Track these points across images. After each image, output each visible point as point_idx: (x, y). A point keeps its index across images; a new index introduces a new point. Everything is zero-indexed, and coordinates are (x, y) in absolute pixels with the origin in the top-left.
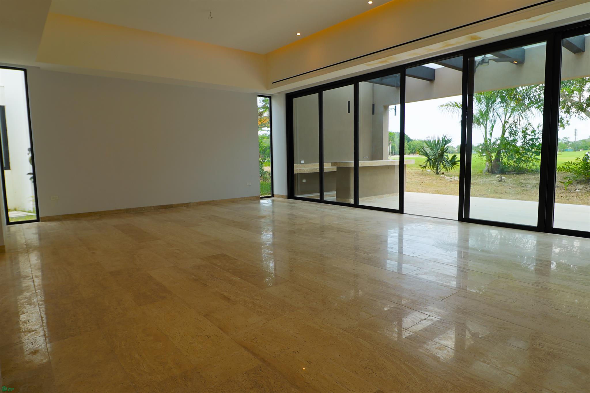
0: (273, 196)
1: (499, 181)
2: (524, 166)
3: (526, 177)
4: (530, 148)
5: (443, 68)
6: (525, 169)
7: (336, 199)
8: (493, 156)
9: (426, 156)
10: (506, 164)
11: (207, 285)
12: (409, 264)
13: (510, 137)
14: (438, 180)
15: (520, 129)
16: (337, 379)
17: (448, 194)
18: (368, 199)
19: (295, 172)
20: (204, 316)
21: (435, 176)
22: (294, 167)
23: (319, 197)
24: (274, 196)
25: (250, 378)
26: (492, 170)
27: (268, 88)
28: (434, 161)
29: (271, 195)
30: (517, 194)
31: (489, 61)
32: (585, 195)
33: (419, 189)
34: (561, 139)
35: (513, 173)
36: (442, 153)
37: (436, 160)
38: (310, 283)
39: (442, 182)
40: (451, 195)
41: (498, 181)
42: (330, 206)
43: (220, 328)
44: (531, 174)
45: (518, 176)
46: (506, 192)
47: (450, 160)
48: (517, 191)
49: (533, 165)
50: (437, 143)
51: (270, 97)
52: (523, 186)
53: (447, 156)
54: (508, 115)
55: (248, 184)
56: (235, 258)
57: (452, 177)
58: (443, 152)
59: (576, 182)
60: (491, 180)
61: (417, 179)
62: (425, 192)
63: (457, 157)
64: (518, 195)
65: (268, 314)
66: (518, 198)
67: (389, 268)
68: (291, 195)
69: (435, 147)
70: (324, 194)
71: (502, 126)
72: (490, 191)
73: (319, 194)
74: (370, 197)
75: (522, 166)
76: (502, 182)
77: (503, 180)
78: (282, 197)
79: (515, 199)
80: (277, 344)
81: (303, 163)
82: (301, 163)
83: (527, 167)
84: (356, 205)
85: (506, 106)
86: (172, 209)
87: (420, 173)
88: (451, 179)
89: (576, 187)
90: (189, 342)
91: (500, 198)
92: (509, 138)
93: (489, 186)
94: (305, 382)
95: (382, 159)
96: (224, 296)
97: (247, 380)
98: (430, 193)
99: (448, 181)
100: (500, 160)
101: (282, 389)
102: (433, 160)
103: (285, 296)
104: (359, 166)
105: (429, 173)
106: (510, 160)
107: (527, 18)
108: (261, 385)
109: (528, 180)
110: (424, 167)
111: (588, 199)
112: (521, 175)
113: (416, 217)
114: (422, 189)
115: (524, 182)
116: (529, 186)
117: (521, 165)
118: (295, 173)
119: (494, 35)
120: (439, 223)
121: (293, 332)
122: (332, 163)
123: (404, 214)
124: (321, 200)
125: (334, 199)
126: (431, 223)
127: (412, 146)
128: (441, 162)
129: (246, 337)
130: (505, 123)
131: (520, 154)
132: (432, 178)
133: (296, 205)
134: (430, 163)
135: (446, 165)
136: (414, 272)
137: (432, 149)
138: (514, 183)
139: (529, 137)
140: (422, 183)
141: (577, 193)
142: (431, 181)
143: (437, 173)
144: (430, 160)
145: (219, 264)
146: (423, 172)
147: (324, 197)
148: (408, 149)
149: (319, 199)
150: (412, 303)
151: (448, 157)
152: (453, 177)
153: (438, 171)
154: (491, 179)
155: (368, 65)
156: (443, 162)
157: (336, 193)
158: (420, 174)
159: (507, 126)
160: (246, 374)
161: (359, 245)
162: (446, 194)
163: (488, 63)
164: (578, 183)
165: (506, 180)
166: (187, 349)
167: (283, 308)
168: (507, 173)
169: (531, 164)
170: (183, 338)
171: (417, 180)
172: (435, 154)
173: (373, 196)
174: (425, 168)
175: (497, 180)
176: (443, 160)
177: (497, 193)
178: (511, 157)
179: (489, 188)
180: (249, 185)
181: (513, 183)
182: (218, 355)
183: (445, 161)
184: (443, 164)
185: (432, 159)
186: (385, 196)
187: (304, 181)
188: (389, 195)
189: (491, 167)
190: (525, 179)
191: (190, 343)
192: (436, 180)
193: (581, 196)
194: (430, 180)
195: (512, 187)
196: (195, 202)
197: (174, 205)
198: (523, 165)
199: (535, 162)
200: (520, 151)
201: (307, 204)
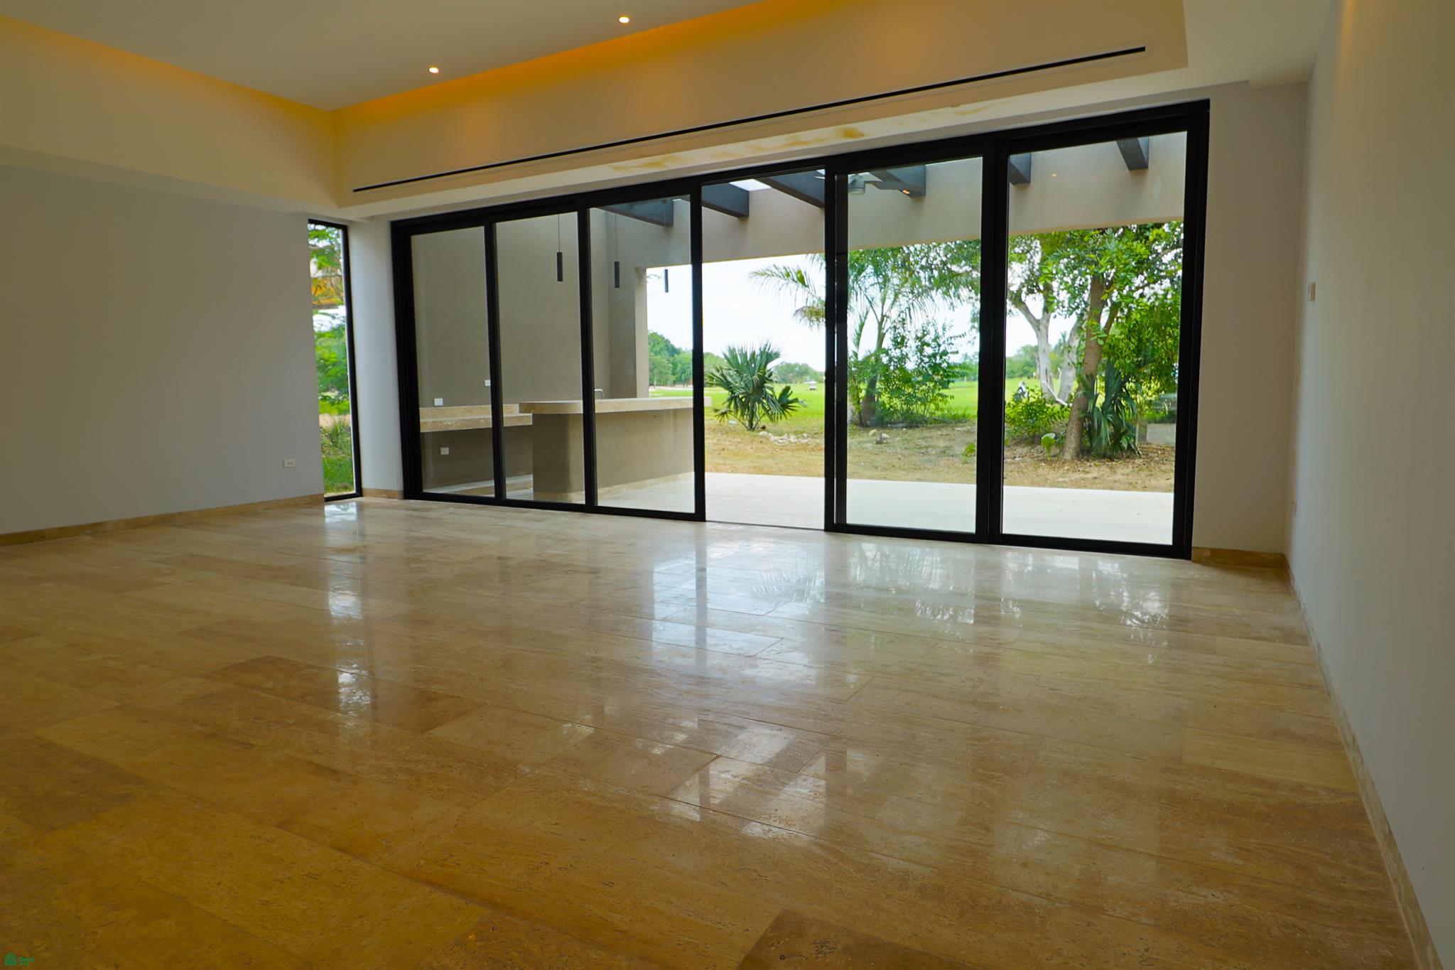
0: (360, 493)
1: (878, 443)
2: (920, 411)
3: (926, 433)
4: (930, 372)
5: (768, 189)
6: (923, 416)
7: (533, 495)
8: (861, 390)
9: (726, 389)
10: (888, 406)
11: (252, 746)
12: (754, 633)
13: (895, 349)
14: (755, 443)
15: (912, 330)
16: (687, 906)
17: (782, 475)
18: (609, 491)
19: (423, 429)
20: (279, 826)
21: (747, 435)
22: (421, 416)
23: (493, 491)
24: (364, 492)
25: (474, 953)
26: (860, 417)
27: (341, 204)
28: (743, 400)
29: (354, 492)
30: (915, 469)
31: (865, 186)
32: (1032, 468)
33: (719, 464)
34: (971, 356)
35: (901, 425)
36: (761, 381)
37: (750, 399)
38: (543, 703)
39: (765, 446)
40: (787, 475)
41: (875, 442)
42: (524, 512)
43: (341, 850)
44: (933, 428)
45: (910, 431)
46: (893, 466)
47: (778, 398)
48: (914, 463)
49: (937, 408)
50: (750, 360)
51: (345, 229)
52: (923, 453)
53: (771, 389)
54: (888, 302)
55: (288, 463)
56: (310, 662)
57: (783, 435)
58: (764, 380)
59: (1014, 442)
60: (862, 442)
61: (710, 441)
62: (732, 472)
63: (792, 392)
64: (916, 471)
65: (462, 793)
66: (917, 478)
67: (716, 645)
68: (413, 487)
69: (744, 368)
70: (507, 482)
71: (877, 326)
72: (862, 464)
73: (492, 484)
74: (615, 487)
75: (917, 411)
76: (883, 446)
77: (884, 441)
78: (388, 494)
79: (913, 480)
80: (513, 858)
81: (441, 404)
82: (436, 404)
83: (926, 412)
84: (591, 507)
85: (885, 281)
86: (41, 543)
87: (713, 427)
88: (782, 439)
89: (1015, 452)
90: (261, 901)
91: (885, 478)
92: (893, 350)
93: (859, 454)
94: (617, 931)
95: (635, 396)
96: (318, 765)
97: (468, 959)
98: (743, 473)
99: (775, 445)
100: (876, 398)
101: (565, 958)
102: (743, 398)
103: (489, 742)
104: (596, 412)
105: (734, 428)
106: (894, 399)
107: (952, 106)
108: (509, 962)
109: (930, 440)
110: (723, 414)
111: (1037, 475)
112: (917, 429)
113: (734, 528)
114: (724, 464)
115: (923, 443)
116: (933, 452)
117: (914, 409)
118: (422, 431)
119: (888, 131)
120: (787, 537)
121: (544, 823)
122: (520, 404)
123: (707, 523)
124: (499, 500)
125: (528, 493)
126: (770, 540)
127: (679, 366)
128: (759, 403)
129: (422, 858)
130: (882, 320)
131: (913, 386)
132: (742, 440)
133: (433, 514)
134: (736, 406)
135: (770, 409)
136: (772, 648)
137: (739, 373)
138: (905, 446)
139: (928, 351)
140: (724, 449)
141: (1018, 463)
142: (740, 445)
143: (751, 428)
144: (736, 397)
145: (269, 685)
146: (721, 425)
147: (507, 490)
148: (671, 372)
149: (493, 495)
150: (791, 715)
151: (773, 391)
152: (786, 435)
153: (754, 423)
154: (861, 439)
155: (616, 168)
156: (763, 403)
157: (532, 478)
158: (714, 430)
159: (887, 325)
160: (457, 945)
161: (629, 601)
162: (778, 474)
163: (864, 188)
164: (1017, 444)
165: (889, 441)
166: (262, 921)
167: (496, 771)
168: (889, 425)
169: (932, 406)
170: (236, 893)
171: (712, 445)
172: (746, 385)
173: (623, 485)
174: (725, 416)
175: (872, 442)
176: (763, 398)
177: (877, 468)
178: (896, 392)
179: (861, 458)
180: (290, 466)
181: (903, 447)
182: (362, 917)
183: (768, 401)
184: (764, 407)
185: (740, 396)
186: (648, 482)
187: (445, 451)
188: (657, 479)
189: (860, 413)
190: (924, 438)
191: (263, 904)
192: (752, 442)
193: (1025, 470)
194: (739, 442)
195: (902, 454)
196: (120, 520)
197: (49, 530)
198: (918, 409)
199: (940, 403)
200: (913, 379)
201: (463, 510)
